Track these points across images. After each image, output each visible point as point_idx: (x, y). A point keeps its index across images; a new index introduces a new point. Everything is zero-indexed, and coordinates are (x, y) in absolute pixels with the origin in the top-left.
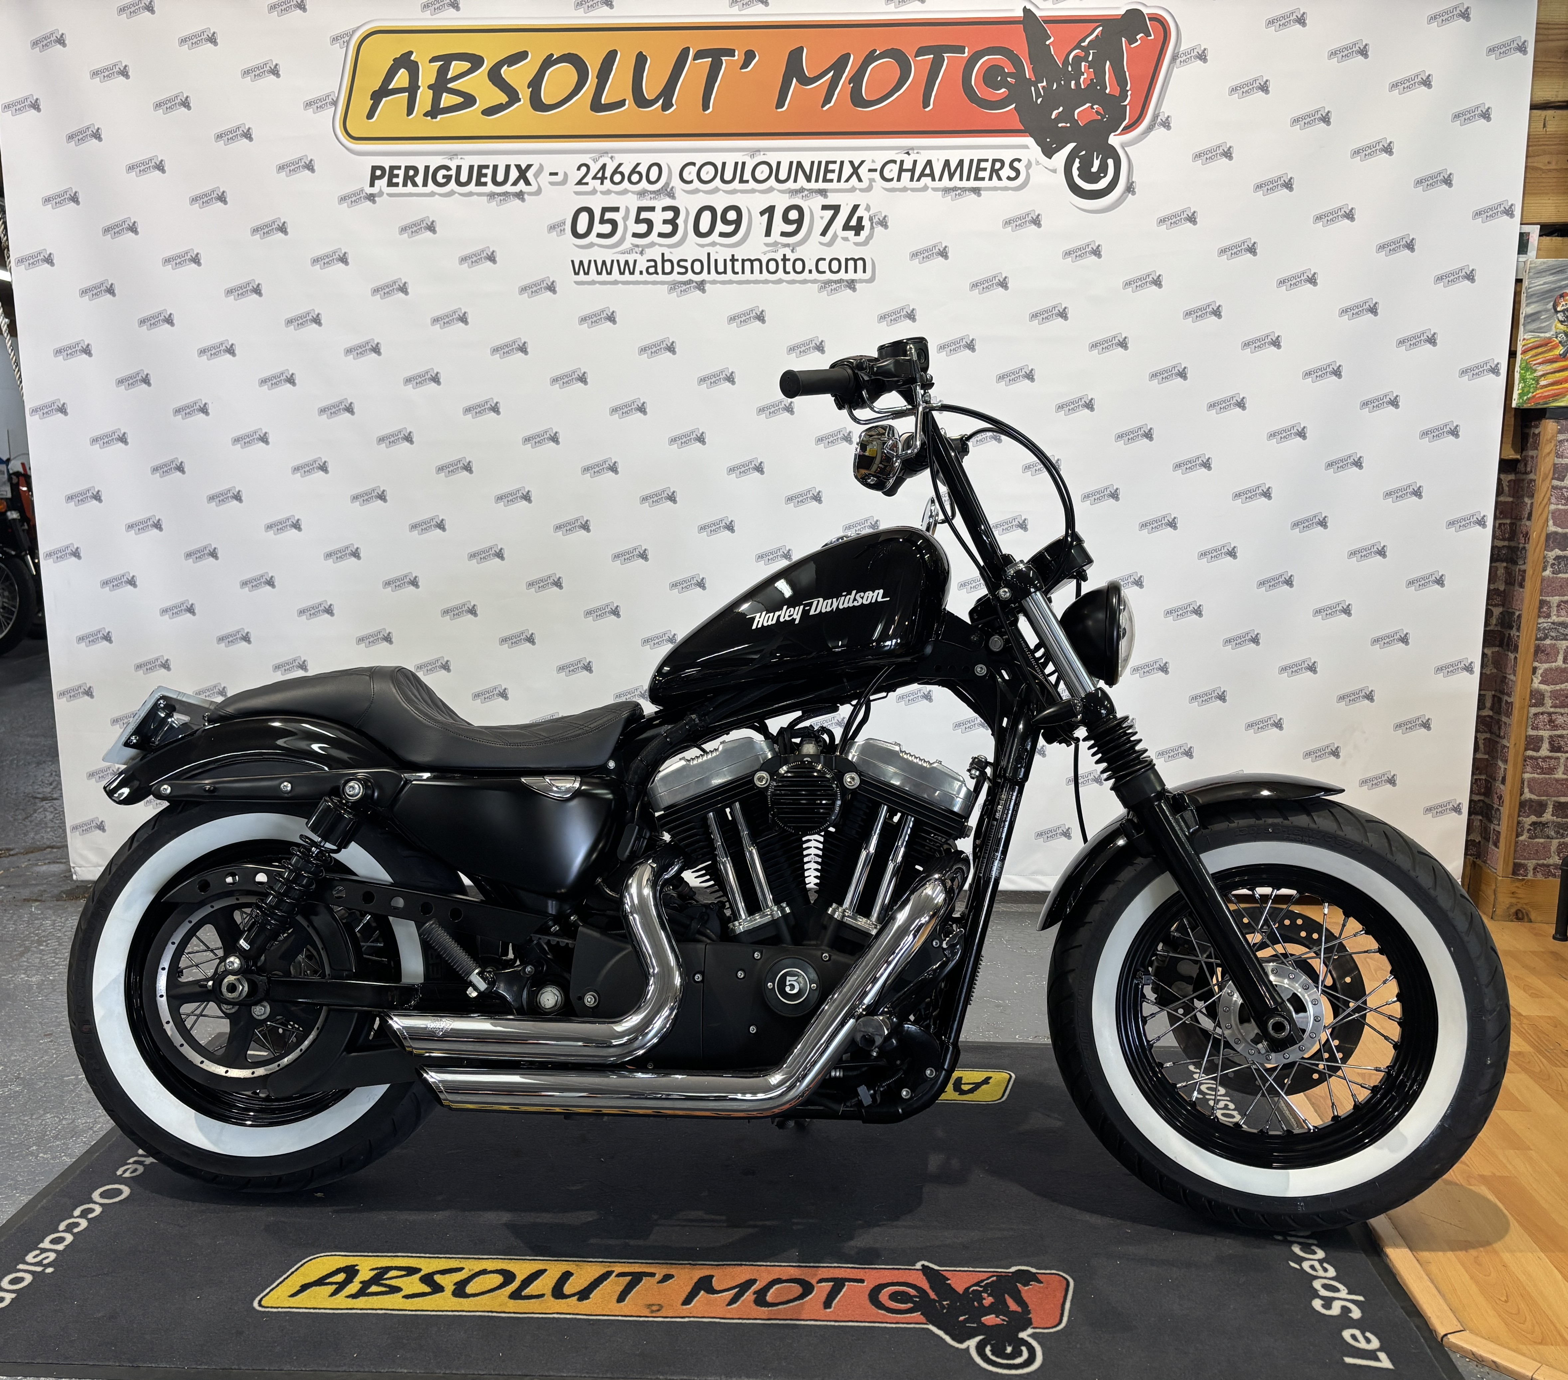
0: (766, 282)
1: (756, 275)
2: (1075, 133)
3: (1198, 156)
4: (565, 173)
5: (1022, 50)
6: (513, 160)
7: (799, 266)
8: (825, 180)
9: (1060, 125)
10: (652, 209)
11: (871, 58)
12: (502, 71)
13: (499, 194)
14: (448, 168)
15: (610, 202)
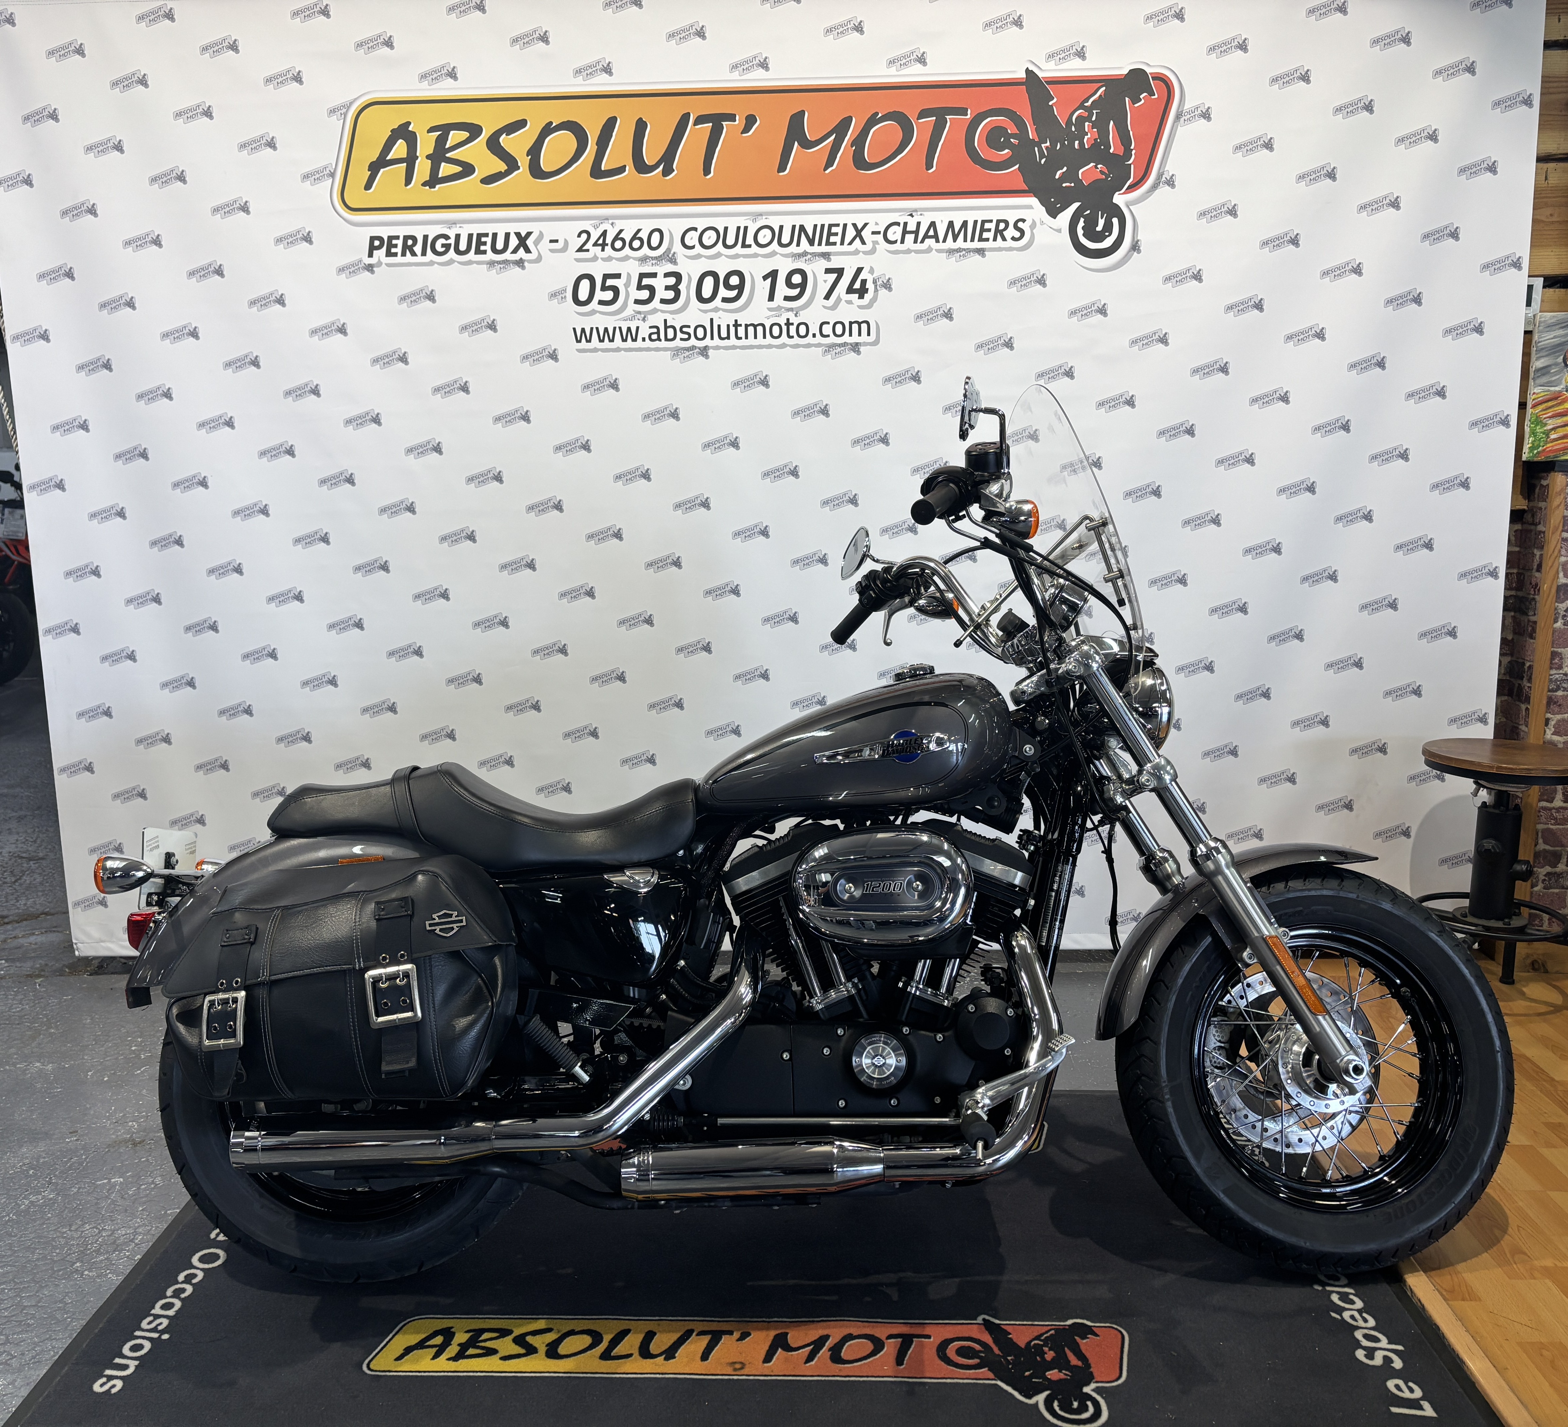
0: (770, 346)
1: (760, 340)
2: (1079, 192)
3: (1203, 214)
4: (566, 240)
5: (1025, 111)
6: (512, 228)
7: (802, 330)
8: (828, 243)
9: (1064, 185)
10: (654, 275)
11: (873, 121)
12: (501, 140)
13: (499, 263)
14: (447, 237)
15: (611, 269)
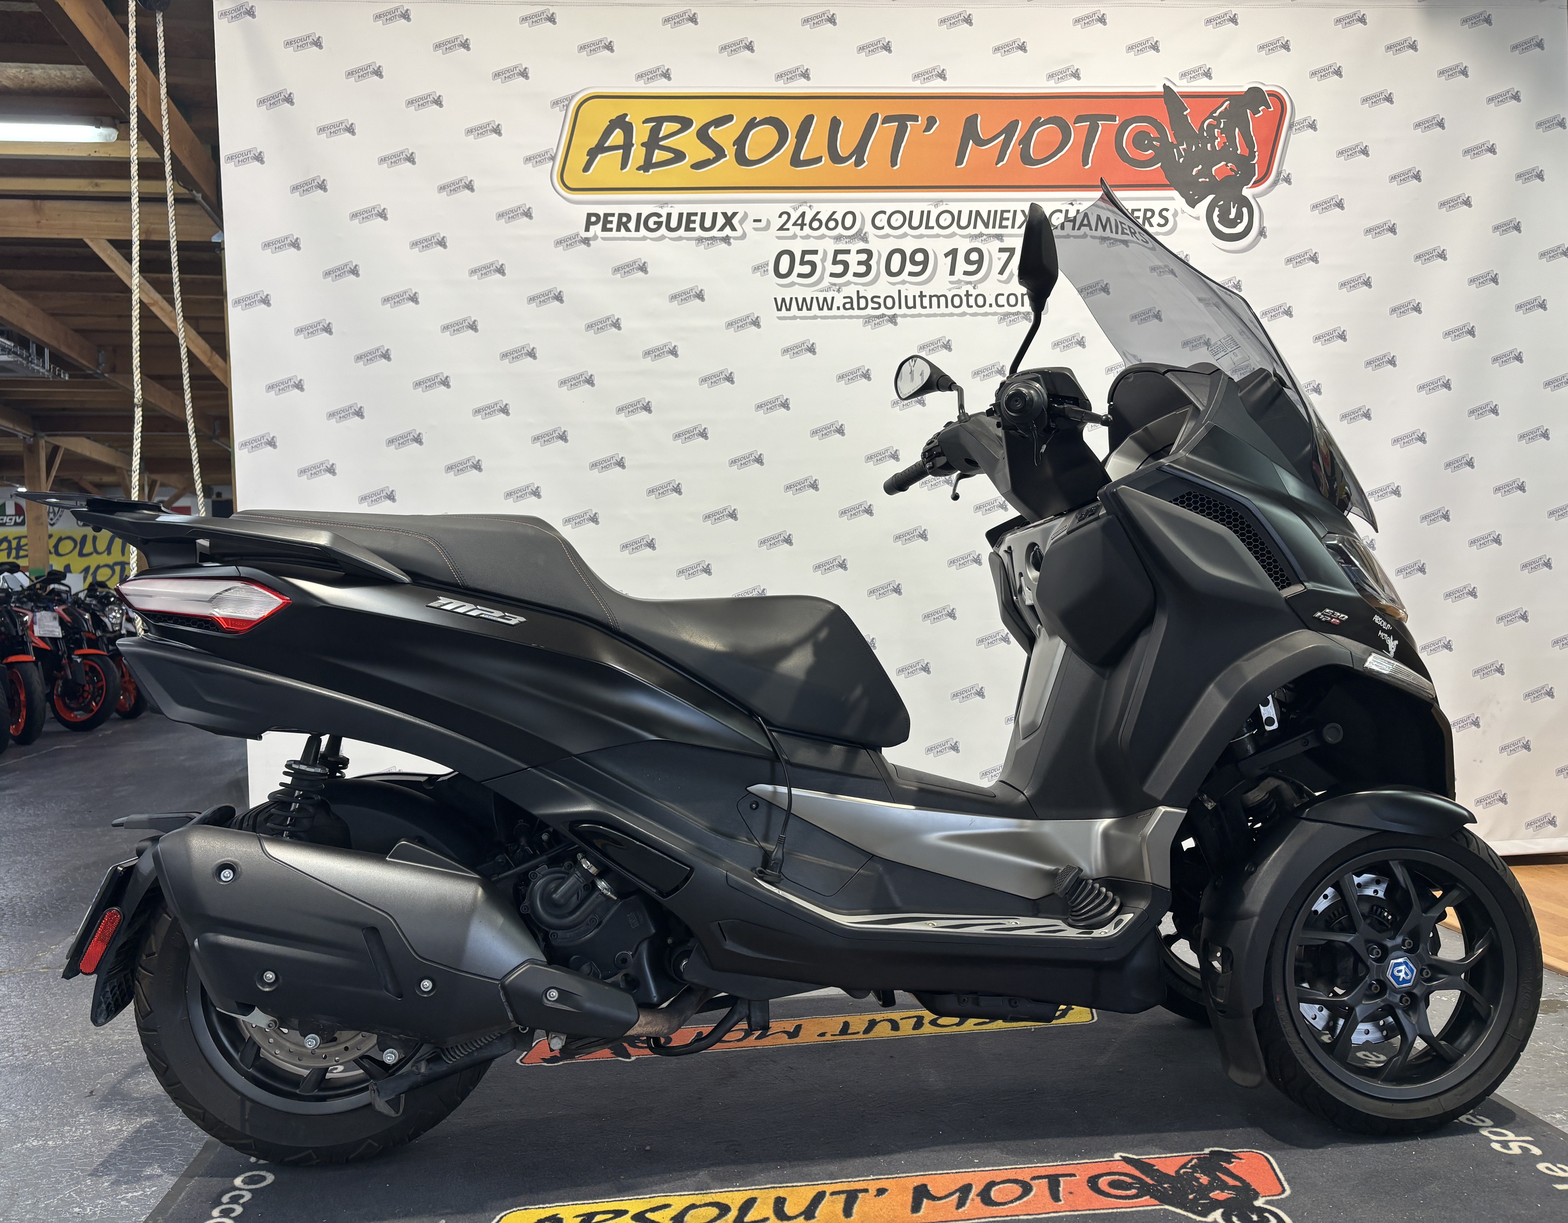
0: (952, 315)
1: (943, 309)
2: (1213, 187)
3: (1315, 207)
4: (768, 220)
5: (1164, 119)
6: (719, 209)
7: (980, 301)
8: (1001, 226)
9: (1200, 180)
10: (848, 252)
11: (1036, 124)
12: (710, 131)
13: (707, 239)
14: (659, 216)
15: (810, 245)
